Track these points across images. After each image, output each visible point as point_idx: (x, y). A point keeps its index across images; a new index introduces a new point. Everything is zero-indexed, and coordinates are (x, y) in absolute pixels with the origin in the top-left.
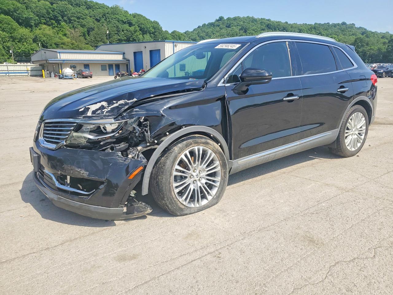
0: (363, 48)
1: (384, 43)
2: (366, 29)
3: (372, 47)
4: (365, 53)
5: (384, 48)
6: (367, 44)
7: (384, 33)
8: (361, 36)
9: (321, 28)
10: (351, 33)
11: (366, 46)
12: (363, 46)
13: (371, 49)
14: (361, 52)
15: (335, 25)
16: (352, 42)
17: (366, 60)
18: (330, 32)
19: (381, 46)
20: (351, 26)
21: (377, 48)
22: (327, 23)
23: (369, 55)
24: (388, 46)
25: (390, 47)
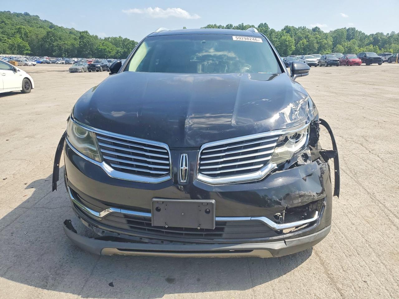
0: (58, 43)
1: (75, 39)
2: (52, 23)
3: (66, 42)
4: (60, 47)
5: (77, 44)
6: (60, 39)
7: (70, 29)
8: (49, 30)
9: (3, 16)
10: (39, 26)
11: (59, 41)
12: (56, 40)
13: (65, 44)
14: (56, 46)
15: (18, 15)
16: (44, 35)
17: (62, 54)
18: (15, 22)
19: (73, 41)
20: (35, 17)
21: (70, 43)
22: (8, 12)
23: (65, 50)
24: (80, 42)
25: (82, 43)
